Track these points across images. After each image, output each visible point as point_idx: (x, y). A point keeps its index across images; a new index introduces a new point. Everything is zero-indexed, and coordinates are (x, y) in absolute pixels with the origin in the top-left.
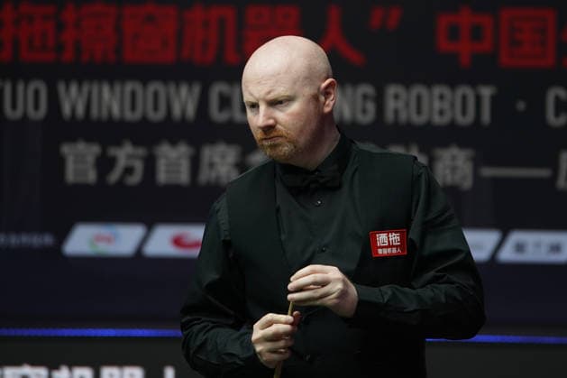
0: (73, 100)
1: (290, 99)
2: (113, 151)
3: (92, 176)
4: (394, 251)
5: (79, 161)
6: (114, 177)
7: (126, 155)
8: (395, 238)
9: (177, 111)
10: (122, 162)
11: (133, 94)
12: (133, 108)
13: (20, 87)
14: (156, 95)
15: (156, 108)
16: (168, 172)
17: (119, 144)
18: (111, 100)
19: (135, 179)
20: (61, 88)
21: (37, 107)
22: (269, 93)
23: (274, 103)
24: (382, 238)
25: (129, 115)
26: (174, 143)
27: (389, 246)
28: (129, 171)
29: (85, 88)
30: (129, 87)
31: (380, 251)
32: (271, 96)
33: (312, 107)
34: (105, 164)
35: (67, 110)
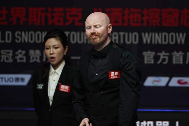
0: (146, 38)
2: (159, 54)
3: (152, 62)
5: (148, 57)
6: (159, 62)
7: (163, 55)
9: (179, 42)
10: (162, 57)
11: (165, 36)
12: (165, 41)
13: (130, 34)
14: (172, 36)
15: (172, 41)
16: (176, 61)
17: (161, 52)
18: (158, 38)
19: (166, 63)
20: (143, 34)
21: (135, 40)
25: (164, 43)
26: (178, 52)
28: (164, 60)
29: (150, 34)
30: (164, 34)
34: (156, 58)
35: (145, 41)
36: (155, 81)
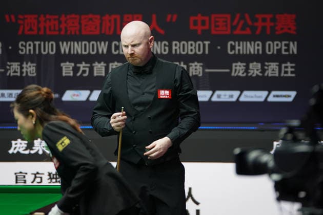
0: (65, 48)
1: (139, 44)
2: (78, 65)
3: (71, 74)
4: (167, 97)
5: (67, 69)
6: (79, 74)
7: (83, 66)
8: (167, 92)
9: (100, 52)
10: (82, 69)
11: (85, 45)
12: (85, 51)
13: (47, 43)
14: (93, 45)
15: (93, 51)
16: (97, 73)
17: (81, 63)
18: (78, 48)
19: (86, 75)
20: (61, 43)
21: (52, 51)
22: (132, 42)
23: (134, 46)
24: (162, 92)
25: (84, 53)
26: (99, 62)
27: (165, 95)
28: (84, 72)
29: (69, 43)
30: (84, 43)
31: (161, 97)
32: (133, 43)
33: (146, 47)
34: (76, 70)
35: (63, 52)
36: (74, 95)
